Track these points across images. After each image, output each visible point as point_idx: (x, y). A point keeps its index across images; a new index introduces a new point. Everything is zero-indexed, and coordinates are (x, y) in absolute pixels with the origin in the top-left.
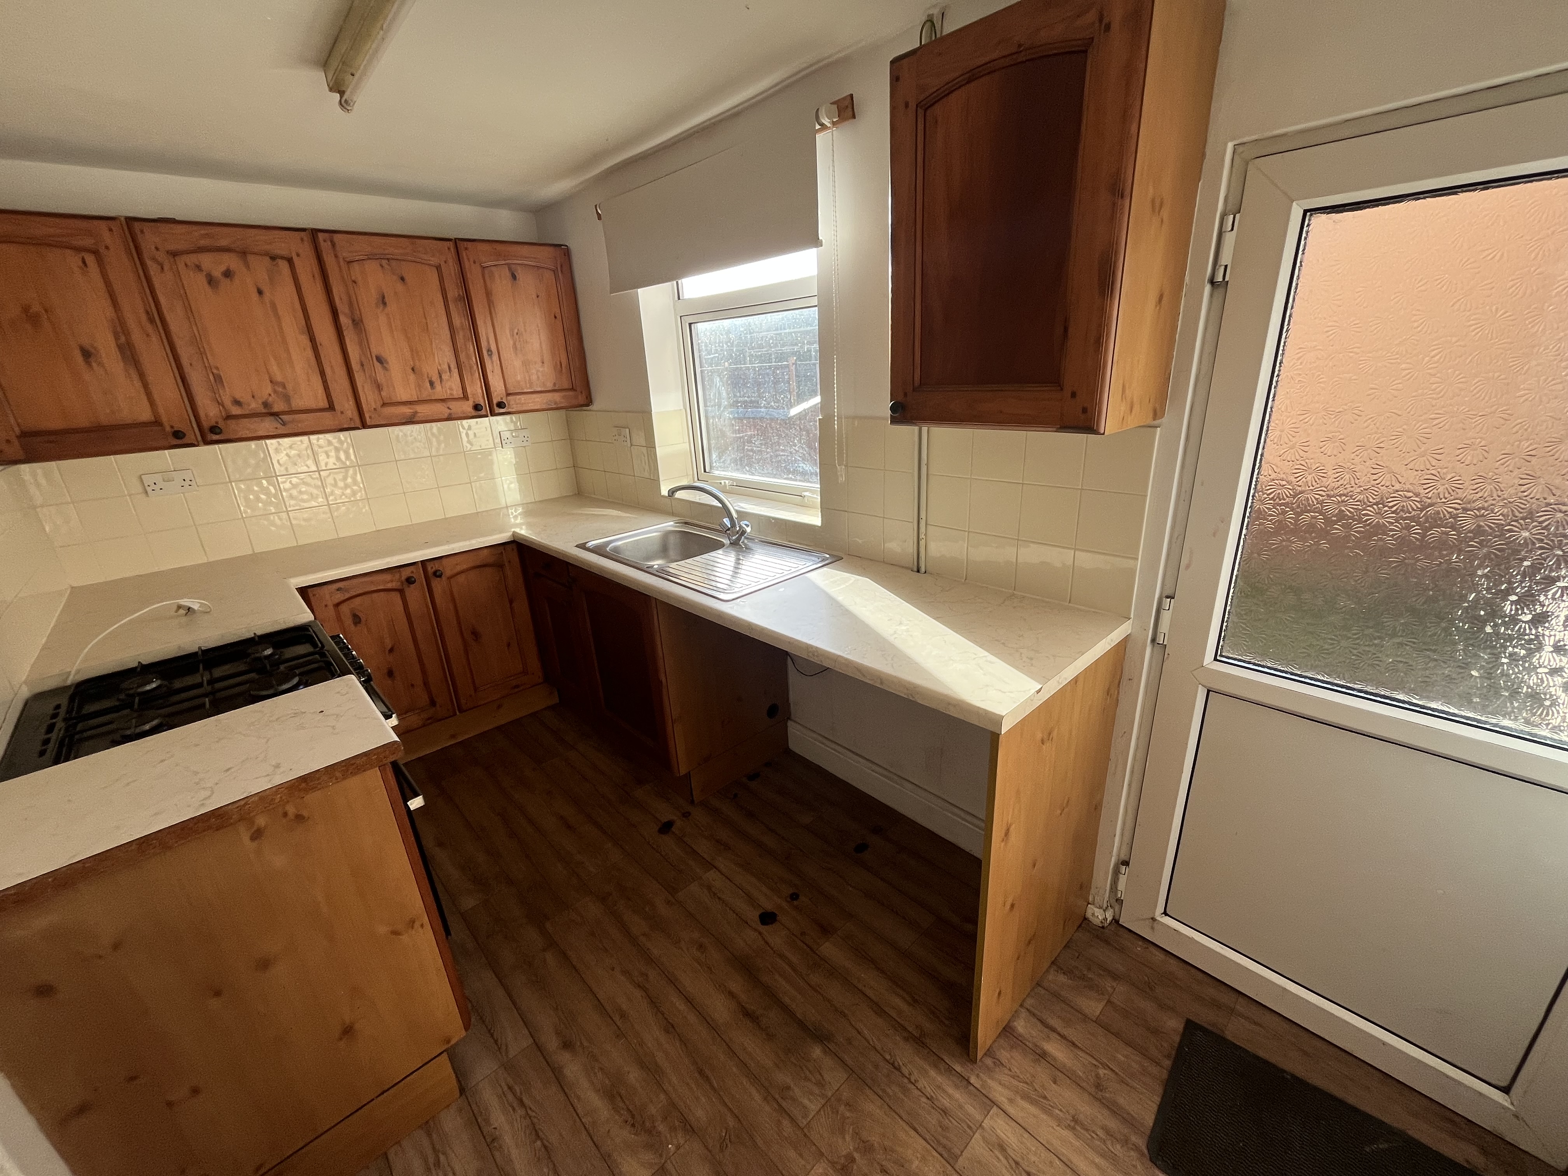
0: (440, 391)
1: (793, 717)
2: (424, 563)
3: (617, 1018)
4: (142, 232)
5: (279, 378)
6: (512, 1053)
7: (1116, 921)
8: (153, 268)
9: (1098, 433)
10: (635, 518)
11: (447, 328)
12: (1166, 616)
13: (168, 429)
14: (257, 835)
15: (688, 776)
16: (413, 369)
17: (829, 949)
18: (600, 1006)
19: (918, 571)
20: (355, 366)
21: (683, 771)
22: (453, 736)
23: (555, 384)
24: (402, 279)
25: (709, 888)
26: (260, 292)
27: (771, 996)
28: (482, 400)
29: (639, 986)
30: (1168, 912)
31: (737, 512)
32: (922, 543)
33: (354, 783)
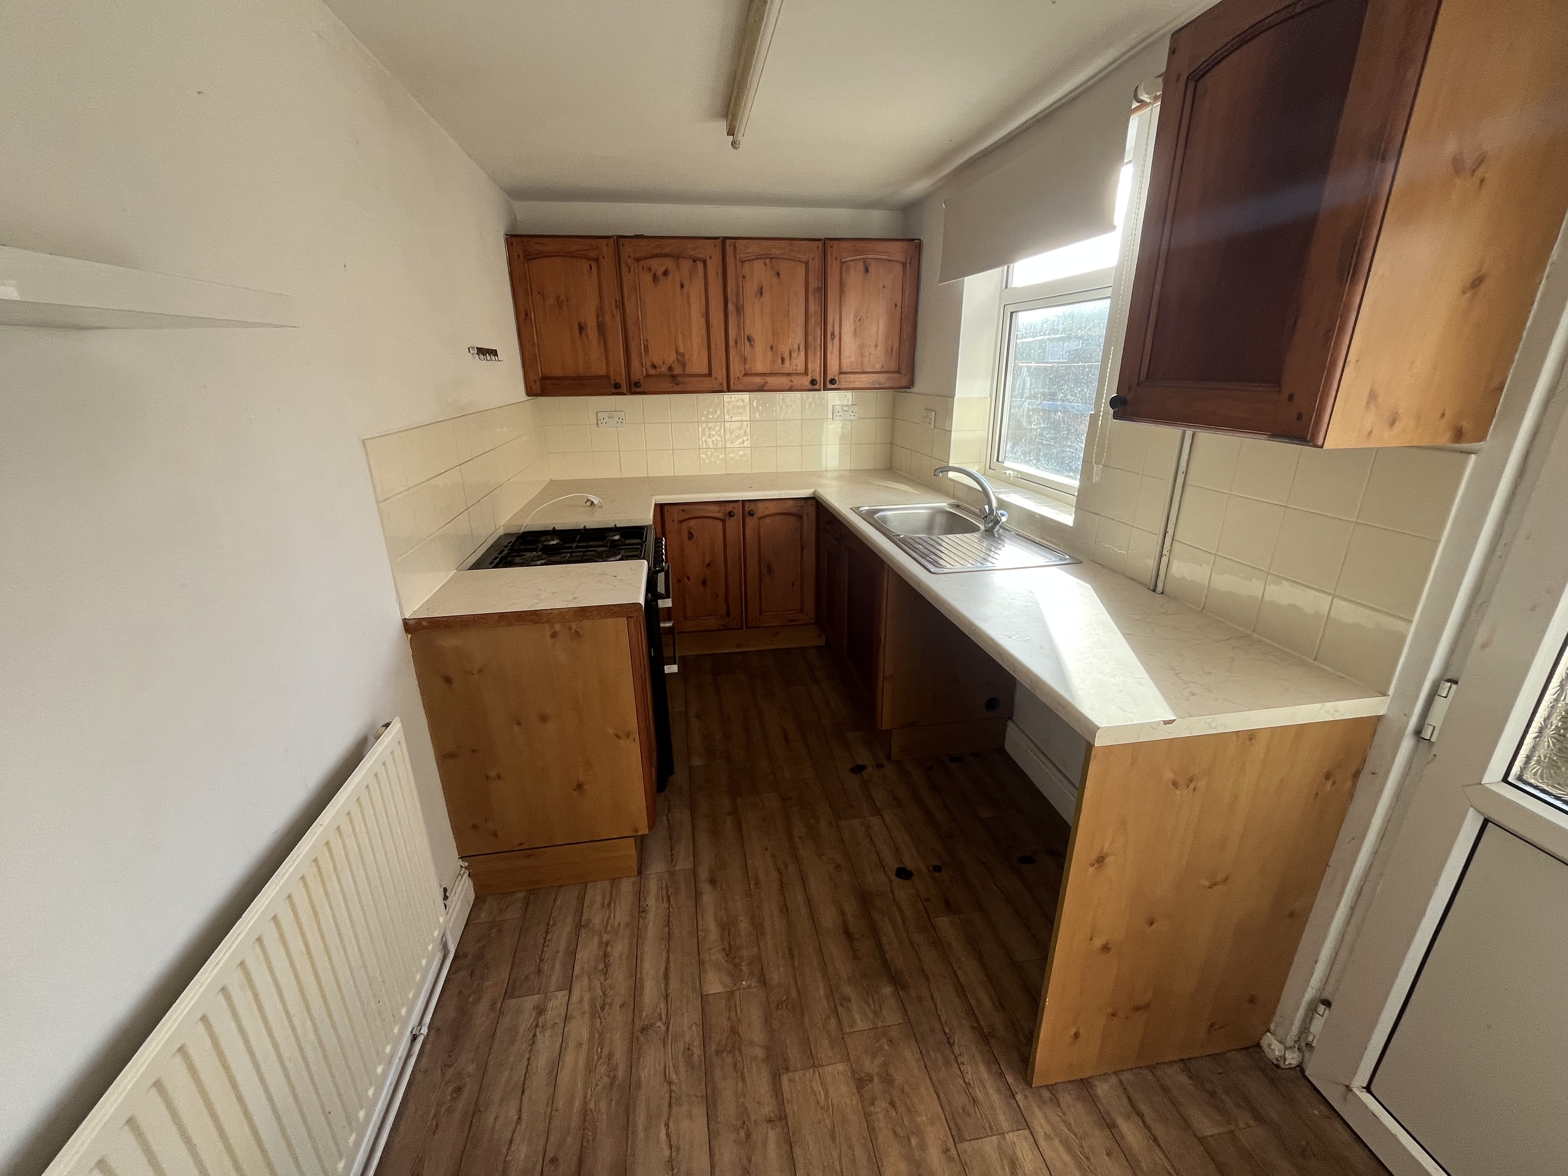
0: (787, 367)
1: (1014, 718)
2: (744, 502)
3: (752, 883)
4: (623, 245)
5: (681, 350)
6: (678, 868)
7: (1300, 1068)
8: (624, 269)
9: (1315, 446)
10: (918, 495)
11: (803, 316)
12: (1441, 706)
13: (612, 381)
14: (554, 635)
15: (890, 731)
16: (771, 348)
17: (944, 923)
18: (745, 868)
19: (1154, 591)
20: (731, 343)
21: (885, 726)
22: (738, 646)
23: (883, 367)
24: (778, 274)
25: (868, 828)
26: (682, 286)
27: (874, 932)
28: (819, 379)
29: (778, 870)
30: (1373, 1088)
31: (998, 499)
32: (1165, 559)
33: (610, 622)
